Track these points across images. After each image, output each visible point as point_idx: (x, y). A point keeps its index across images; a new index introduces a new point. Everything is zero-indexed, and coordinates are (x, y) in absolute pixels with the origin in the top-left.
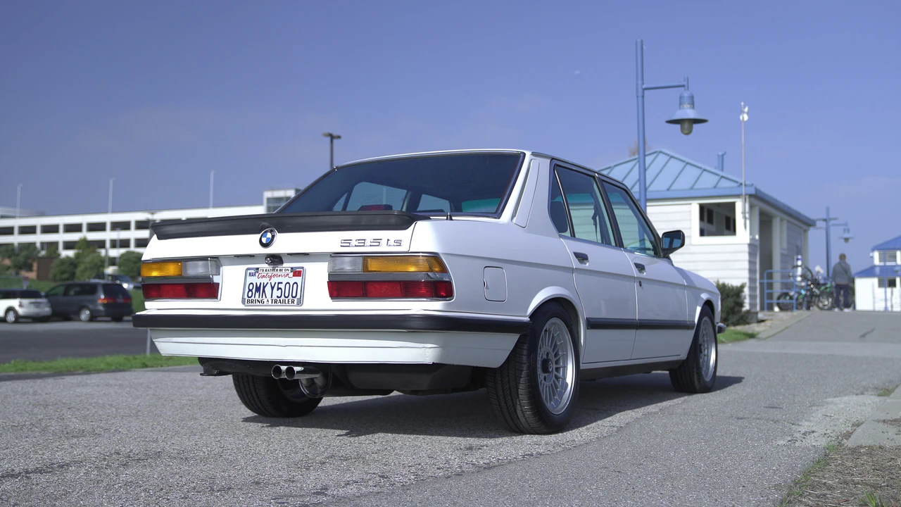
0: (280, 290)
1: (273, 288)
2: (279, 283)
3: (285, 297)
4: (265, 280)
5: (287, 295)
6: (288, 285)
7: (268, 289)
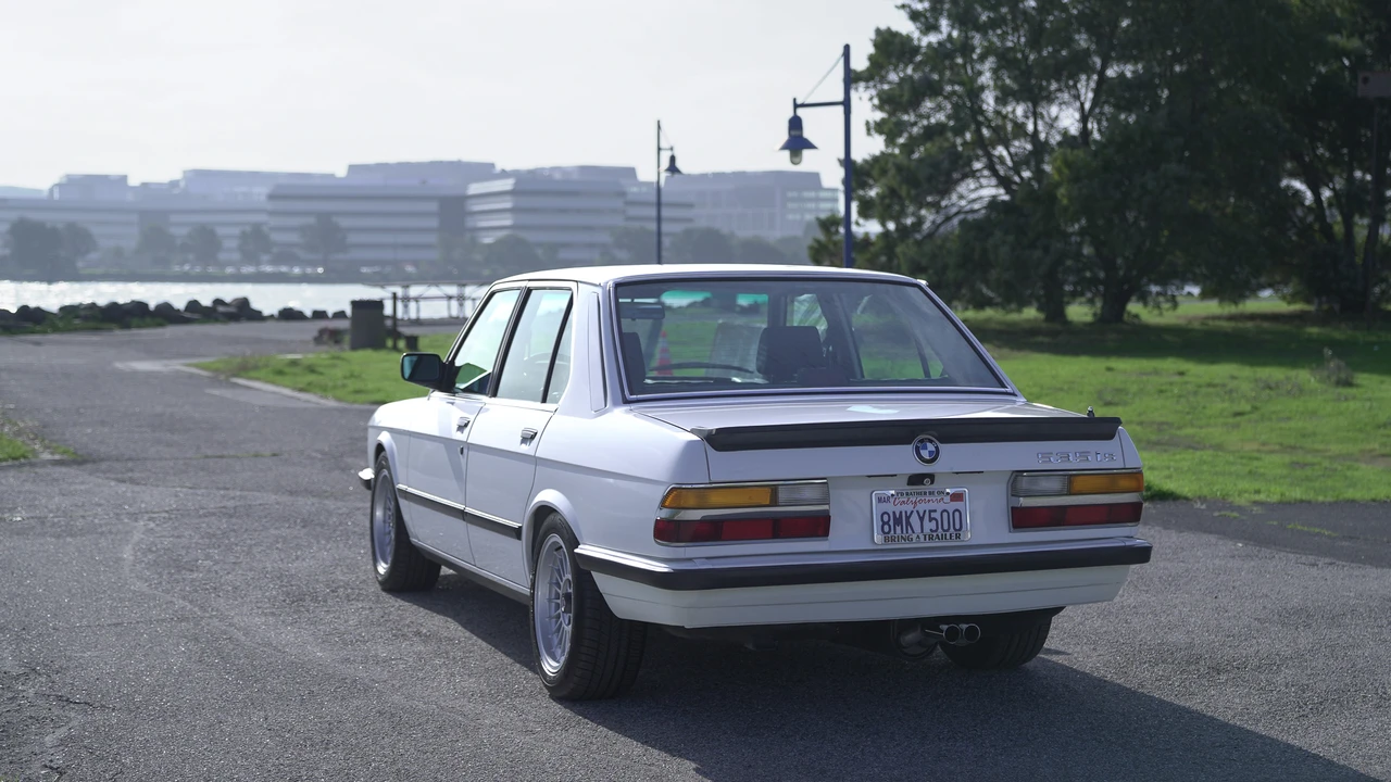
0: (934, 522)
1: (922, 519)
2: (930, 511)
3: (944, 530)
4: (909, 508)
5: (946, 527)
6: (945, 514)
7: (915, 520)
